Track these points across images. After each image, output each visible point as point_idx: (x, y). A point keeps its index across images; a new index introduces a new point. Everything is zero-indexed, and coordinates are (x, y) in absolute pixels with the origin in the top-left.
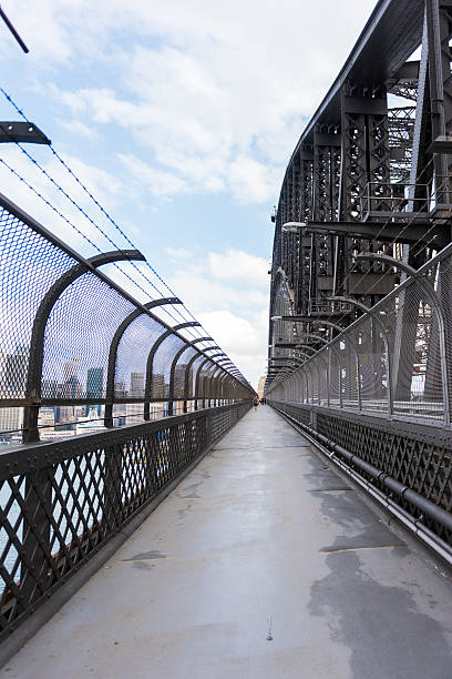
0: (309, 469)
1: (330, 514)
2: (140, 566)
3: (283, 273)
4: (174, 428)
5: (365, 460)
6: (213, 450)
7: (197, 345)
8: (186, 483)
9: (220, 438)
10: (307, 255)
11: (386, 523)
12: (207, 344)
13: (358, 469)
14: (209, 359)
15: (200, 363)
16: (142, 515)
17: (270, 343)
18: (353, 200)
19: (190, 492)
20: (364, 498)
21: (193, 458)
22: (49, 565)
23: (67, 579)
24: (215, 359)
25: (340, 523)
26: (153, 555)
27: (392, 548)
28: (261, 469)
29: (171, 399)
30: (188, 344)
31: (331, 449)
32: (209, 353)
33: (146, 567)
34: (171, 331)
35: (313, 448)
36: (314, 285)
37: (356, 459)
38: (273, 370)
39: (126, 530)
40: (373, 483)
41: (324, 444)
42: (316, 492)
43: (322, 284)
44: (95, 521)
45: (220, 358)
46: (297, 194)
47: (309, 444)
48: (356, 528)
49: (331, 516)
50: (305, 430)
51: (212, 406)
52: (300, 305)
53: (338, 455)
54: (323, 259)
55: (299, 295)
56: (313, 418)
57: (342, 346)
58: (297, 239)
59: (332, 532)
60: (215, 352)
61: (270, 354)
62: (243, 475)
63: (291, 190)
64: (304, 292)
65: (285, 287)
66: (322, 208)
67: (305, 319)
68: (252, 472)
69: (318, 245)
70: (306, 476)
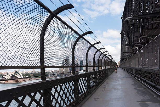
0: (133, 83)
1: (140, 94)
2: (96, 100)
3: (125, 33)
4: (100, 73)
5: (150, 81)
6: (108, 78)
7: (104, 53)
8: (103, 85)
9: (110, 75)
10: (132, 27)
11: (156, 97)
12: (106, 53)
13: (147, 83)
14: (107, 57)
15: (105, 58)
16: (94, 91)
17: (121, 52)
18: (147, 7)
19: (104, 87)
20: (149, 91)
21: (104, 79)
22: (79, 98)
23: (82, 101)
24: (108, 57)
25: (142, 96)
26: (98, 98)
27: (158, 103)
28: (120, 82)
29: (99, 66)
30: (102, 53)
31: (139, 78)
32: (107, 55)
33: (97, 101)
34: (98, 50)
35: (134, 78)
36: (134, 35)
37: (147, 81)
38: (122, 59)
39: (92, 93)
40: (153, 87)
41: (137, 77)
42: (135, 88)
43: (136, 34)
44: (86, 91)
45: (109, 56)
46: (129, 9)
47: (132, 77)
48: (147, 98)
49: (139, 94)
50: (131, 74)
51: (108, 68)
52: (129, 41)
53: (141, 80)
54: (137, 27)
55: (129, 39)
56: (134, 71)
57: (142, 51)
58: (129, 23)
59: (140, 98)
60: (108, 55)
61: (121, 55)
62: (116, 84)
63: (127, 8)
64: (131, 37)
65: (125, 37)
66: (137, 12)
67: (131, 45)
68: (118, 83)
69: (135, 23)
70: (132, 85)
